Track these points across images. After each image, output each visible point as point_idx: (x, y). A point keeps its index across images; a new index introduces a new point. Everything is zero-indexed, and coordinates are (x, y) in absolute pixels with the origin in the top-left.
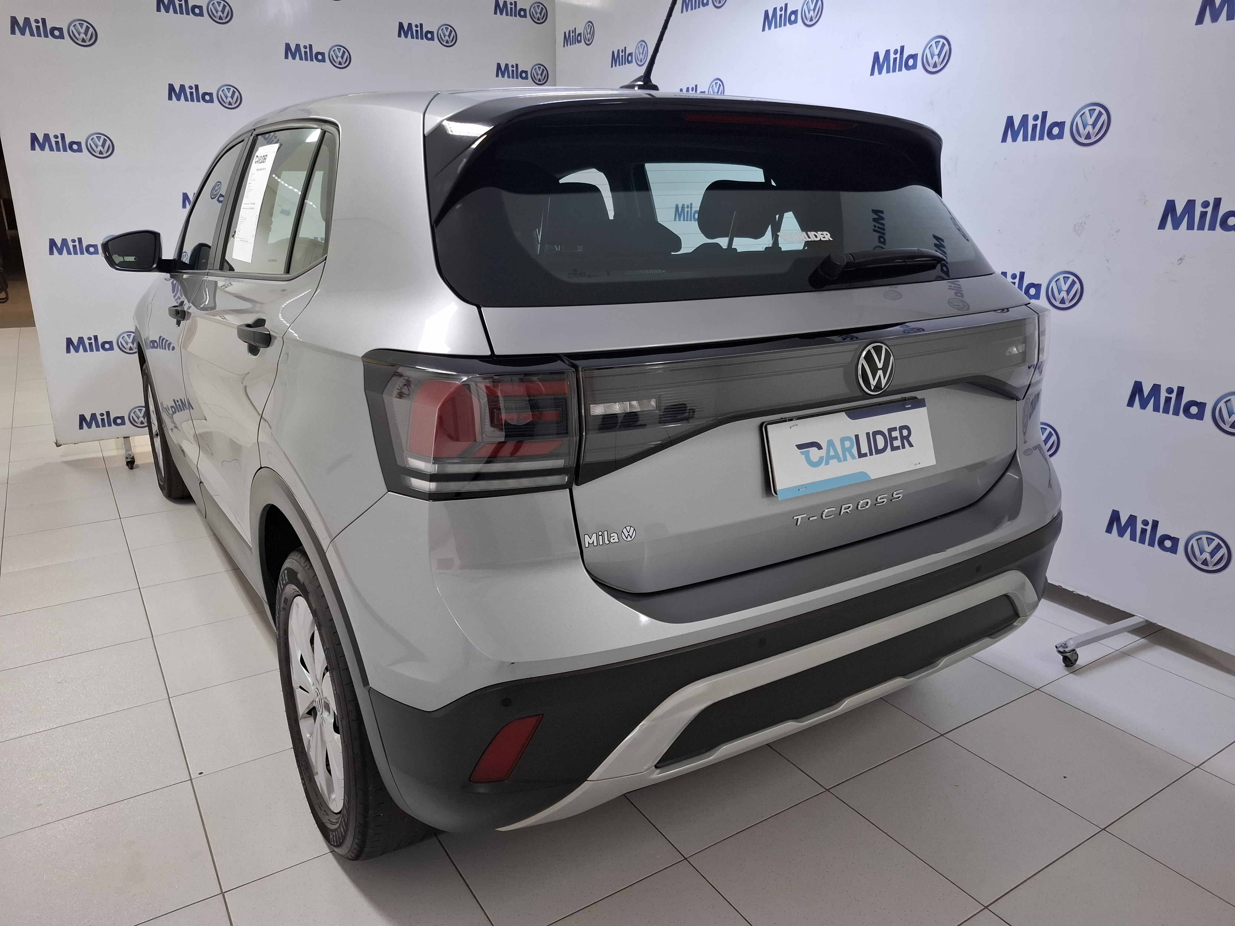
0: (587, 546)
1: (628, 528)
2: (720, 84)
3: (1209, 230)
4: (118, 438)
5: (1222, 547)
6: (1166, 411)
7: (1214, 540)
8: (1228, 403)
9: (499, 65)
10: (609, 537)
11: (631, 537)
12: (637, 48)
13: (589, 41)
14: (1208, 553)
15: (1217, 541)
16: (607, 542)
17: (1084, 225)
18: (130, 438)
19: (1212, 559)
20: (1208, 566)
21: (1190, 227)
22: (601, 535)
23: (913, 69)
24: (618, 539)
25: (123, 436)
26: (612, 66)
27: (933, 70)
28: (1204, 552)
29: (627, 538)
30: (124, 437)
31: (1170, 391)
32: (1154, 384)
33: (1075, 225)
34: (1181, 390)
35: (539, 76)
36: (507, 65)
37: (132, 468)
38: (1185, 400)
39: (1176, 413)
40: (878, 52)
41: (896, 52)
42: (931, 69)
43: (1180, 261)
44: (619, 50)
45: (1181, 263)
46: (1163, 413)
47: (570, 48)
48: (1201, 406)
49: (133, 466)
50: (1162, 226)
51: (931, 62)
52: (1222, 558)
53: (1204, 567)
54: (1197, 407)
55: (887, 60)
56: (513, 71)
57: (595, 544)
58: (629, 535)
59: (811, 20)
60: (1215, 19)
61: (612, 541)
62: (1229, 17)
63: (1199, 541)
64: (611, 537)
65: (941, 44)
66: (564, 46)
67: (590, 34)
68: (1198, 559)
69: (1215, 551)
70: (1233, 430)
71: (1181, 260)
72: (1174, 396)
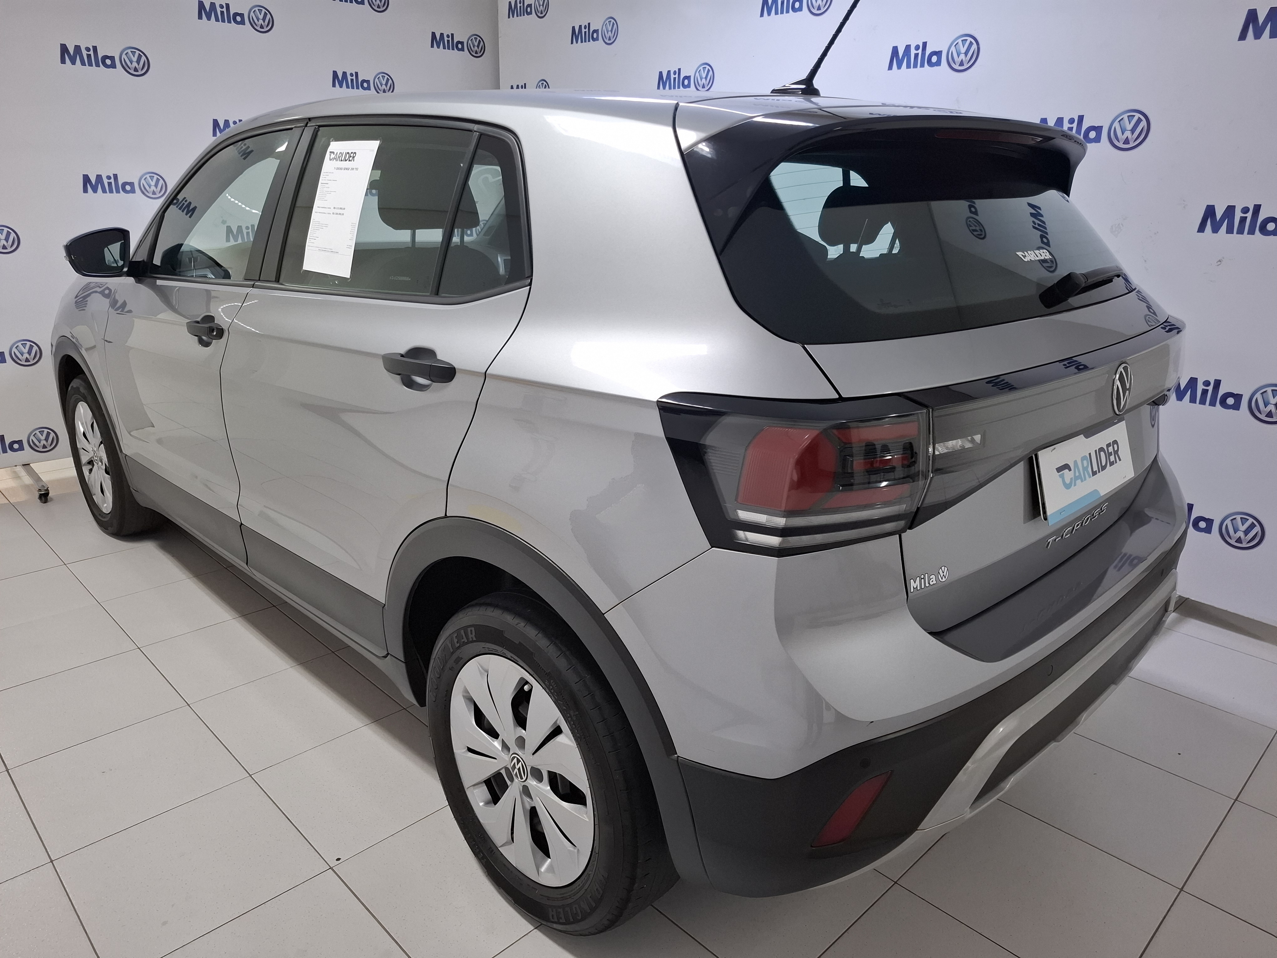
0: (912, 591)
1: (943, 568)
2: (709, 69)
3: (1248, 234)
4: (16, 466)
5: (1256, 526)
6: (1203, 402)
7: (1248, 519)
8: (1264, 394)
9: (434, 34)
10: (929, 579)
11: (945, 578)
12: (604, 24)
13: (542, 13)
14: (1242, 532)
15: (1251, 520)
16: (927, 585)
17: (1121, 226)
18: (31, 465)
19: (1246, 536)
20: (1242, 543)
21: (1230, 231)
22: (923, 578)
23: (937, 66)
24: (936, 580)
25: (21, 464)
26: (572, 43)
27: (960, 68)
28: (1239, 531)
29: (942, 579)
30: (23, 465)
31: (1207, 383)
32: (1191, 378)
33: (1112, 227)
34: (1218, 383)
35: (476, 48)
36: (442, 35)
37: (46, 501)
38: (1222, 391)
39: (1213, 404)
40: (897, 47)
41: (917, 48)
42: (956, 67)
43: (1219, 263)
44: (580, 26)
45: (1220, 264)
46: (1199, 404)
47: (516, 19)
48: (1238, 398)
49: (47, 499)
50: (1201, 229)
51: (958, 60)
52: (1254, 537)
53: (1238, 545)
54: (1234, 399)
55: (907, 55)
56: (448, 41)
57: (919, 588)
58: (944, 575)
59: (819, 9)
60: (1258, 36)
61: (931, 583)
62: (1272, 36)
63: (1234, 521)
64: (930, 579)
65: (968, 43)
66: (509, 17)
67: (543, 6)
68: (1232, 538)
69: (1249, 529)
70: (1270, 419)
71: (1220, 261)
72: (1210, 388)
